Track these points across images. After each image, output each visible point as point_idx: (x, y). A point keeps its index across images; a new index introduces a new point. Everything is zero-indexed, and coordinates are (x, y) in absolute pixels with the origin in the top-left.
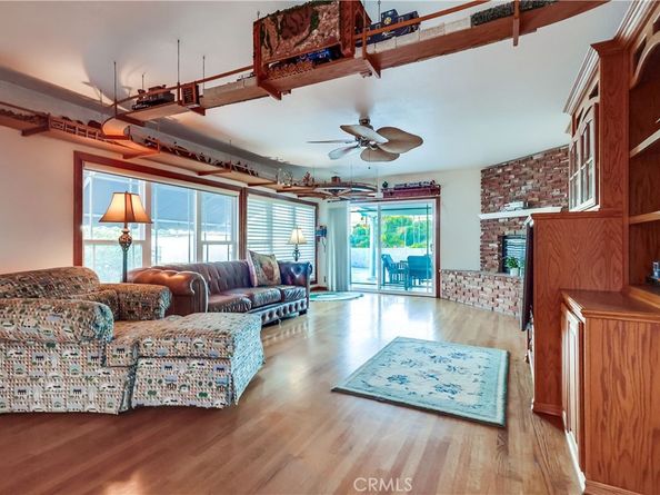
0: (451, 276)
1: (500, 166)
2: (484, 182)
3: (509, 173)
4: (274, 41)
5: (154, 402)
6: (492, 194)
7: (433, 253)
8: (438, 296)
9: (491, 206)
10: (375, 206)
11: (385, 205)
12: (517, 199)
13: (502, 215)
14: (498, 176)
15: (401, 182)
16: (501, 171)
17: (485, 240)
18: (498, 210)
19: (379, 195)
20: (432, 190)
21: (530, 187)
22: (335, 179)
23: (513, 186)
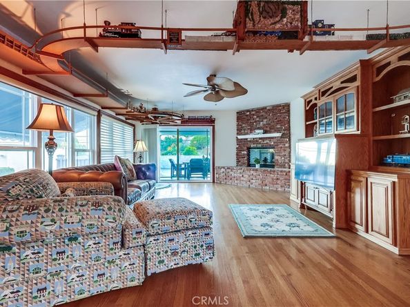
0: (223, 170)
1: (248, 111)
2: (238, 119)
3: (254, 115)
4: (257, 17)
5: (163, 268)
6: (243, 125)
7: (210, 157)
8: (214, 182)
9: (243, 131)
10: (175, 128)
11: (181, 128)
12: (259, 128)
13: (250, 137)
14: (247, 116)
15: (192, 115)
16: (248, 113)
17: (239, 150)
18: (247, 134)
19: (179, 122)
20: (210, 121)
21: (265, 123)
22: (155, 109)
23: (256, 122)
